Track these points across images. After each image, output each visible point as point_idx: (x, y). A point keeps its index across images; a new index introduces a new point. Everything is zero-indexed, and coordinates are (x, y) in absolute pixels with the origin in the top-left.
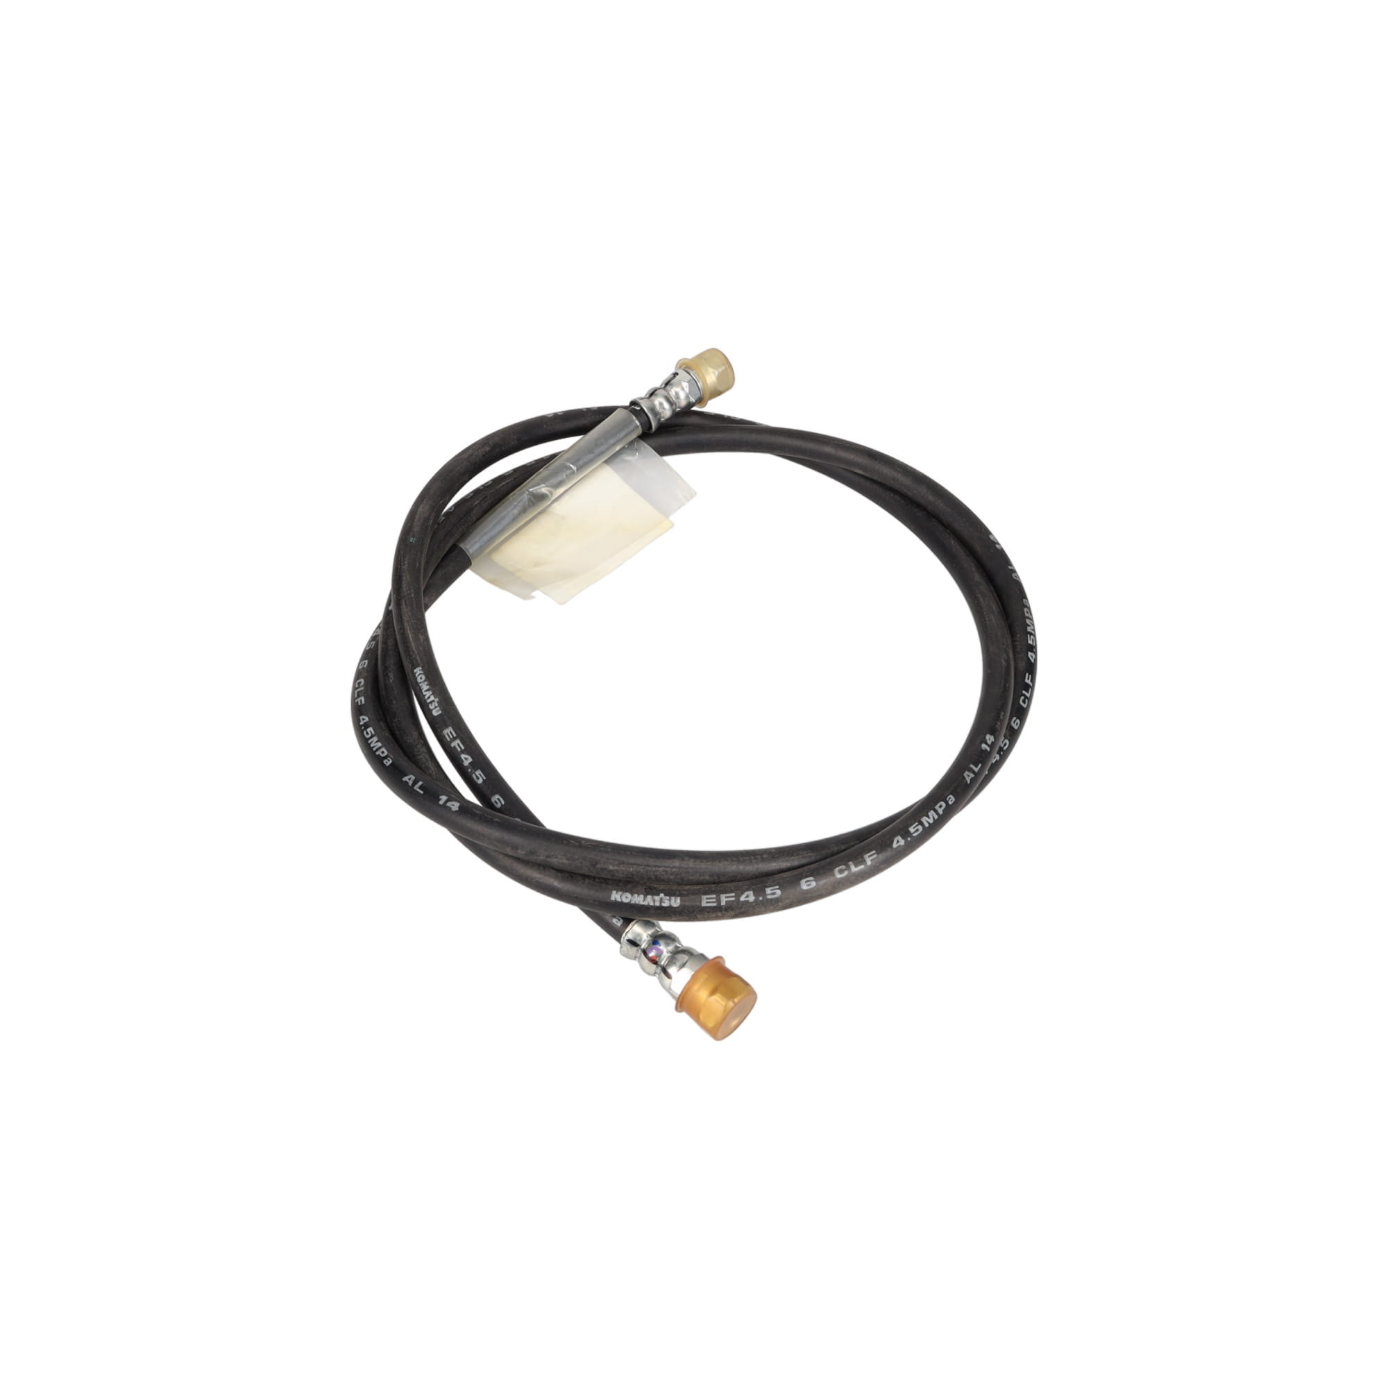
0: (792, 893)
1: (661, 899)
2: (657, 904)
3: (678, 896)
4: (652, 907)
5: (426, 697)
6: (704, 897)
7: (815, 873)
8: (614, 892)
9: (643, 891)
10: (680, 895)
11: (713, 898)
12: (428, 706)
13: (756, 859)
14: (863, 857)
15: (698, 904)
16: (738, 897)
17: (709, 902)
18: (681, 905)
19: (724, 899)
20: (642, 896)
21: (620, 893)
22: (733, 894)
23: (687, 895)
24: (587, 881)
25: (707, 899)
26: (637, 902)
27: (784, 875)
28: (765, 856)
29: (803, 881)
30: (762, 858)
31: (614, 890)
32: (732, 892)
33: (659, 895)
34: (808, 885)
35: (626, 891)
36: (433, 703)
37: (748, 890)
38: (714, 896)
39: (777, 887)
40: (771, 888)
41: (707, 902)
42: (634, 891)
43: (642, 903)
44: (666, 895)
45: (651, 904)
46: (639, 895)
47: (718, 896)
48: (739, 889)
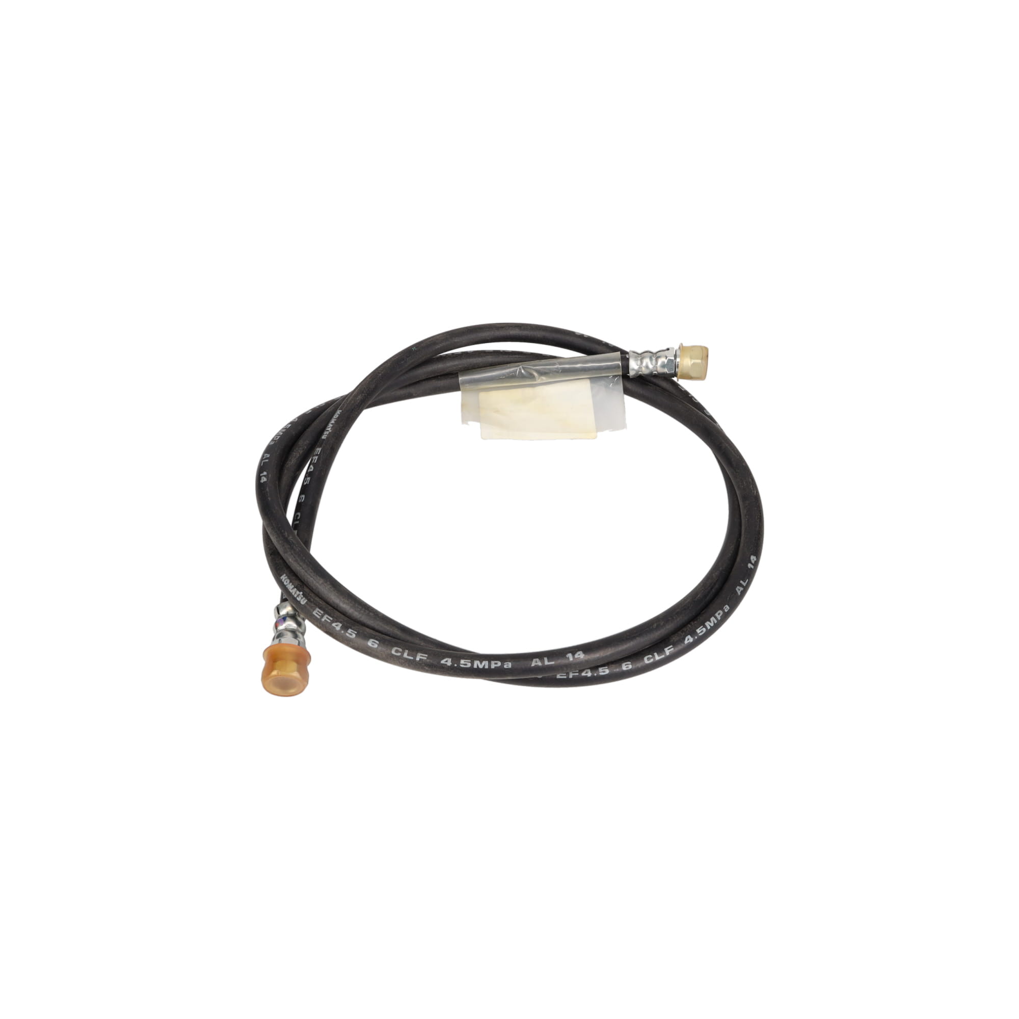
0: (360, 641)
1: (299, 594)
2: (295, 596)
7: (382, 641)
8: (284, 575)
9: (296, 583)
10: (309, 600)
13: (365, 611)
14: (417, 654)
15: (312, 611)
16: (333, 622)
17: (318, 614)
18: (305, 605)
19: (326, 618)
21: (286, 577)
22: (331, 619)
23: (311, 602)
25: (318, 611)
27: (368, 630)
28: (371, 614)
29: (372, 640)
30: (369, 613)
32: (332, 617)
33: (300, 591)
34: (373, 645)
35: (289, 579)
37: (341, 622)
38: (322, 612)
39: (356, 632)
40: (352, 631)
41: (316, 613)
42: (293, 581)
44: (303, 594)
45: (293, 594)
46: (292, 585)
47: (324, 614)
48: (337, 619)
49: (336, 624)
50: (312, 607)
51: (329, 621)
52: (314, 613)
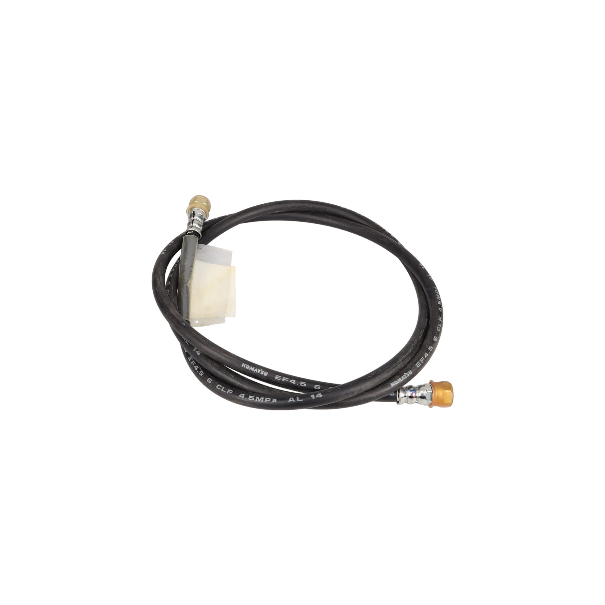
1: (406, 375)
2: (406, 377)
3: (410, 370)
4: (405, 379)
5: (257, 372)
6: (416, 364)
8: (391, 384)
9: (398, 377)
10: (410, 369)
11: (419, 363)
12: (260, 374)
15: (416, 368)
18: (413, 372)
20: (400, 378)
21: (393, 383)
22: (422, 357)
23: (411, 368)
24: (380, 387)
25: (418, 364)
26: (400, 381)
31: (390, 383)
33: (404, 374)
35: (394, 380)
36: (262, 372)
37: (424, 353)
38: (418, 362)
42: (396, 378)
43: (402, 381)
44: (406, 373)
46: (399, 379)
47: (419, 361)
48: (422, 355)
49: (425, 356)
50: (415, 368)
51: (424, 359)
52: (418, 367)
